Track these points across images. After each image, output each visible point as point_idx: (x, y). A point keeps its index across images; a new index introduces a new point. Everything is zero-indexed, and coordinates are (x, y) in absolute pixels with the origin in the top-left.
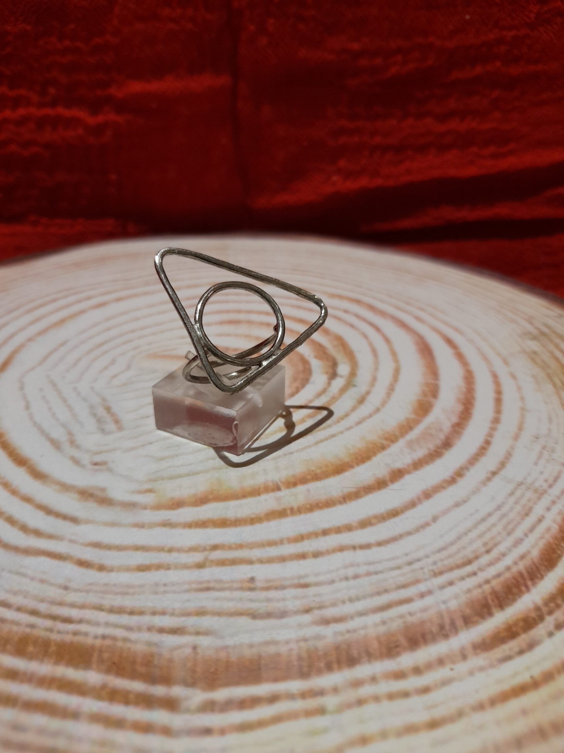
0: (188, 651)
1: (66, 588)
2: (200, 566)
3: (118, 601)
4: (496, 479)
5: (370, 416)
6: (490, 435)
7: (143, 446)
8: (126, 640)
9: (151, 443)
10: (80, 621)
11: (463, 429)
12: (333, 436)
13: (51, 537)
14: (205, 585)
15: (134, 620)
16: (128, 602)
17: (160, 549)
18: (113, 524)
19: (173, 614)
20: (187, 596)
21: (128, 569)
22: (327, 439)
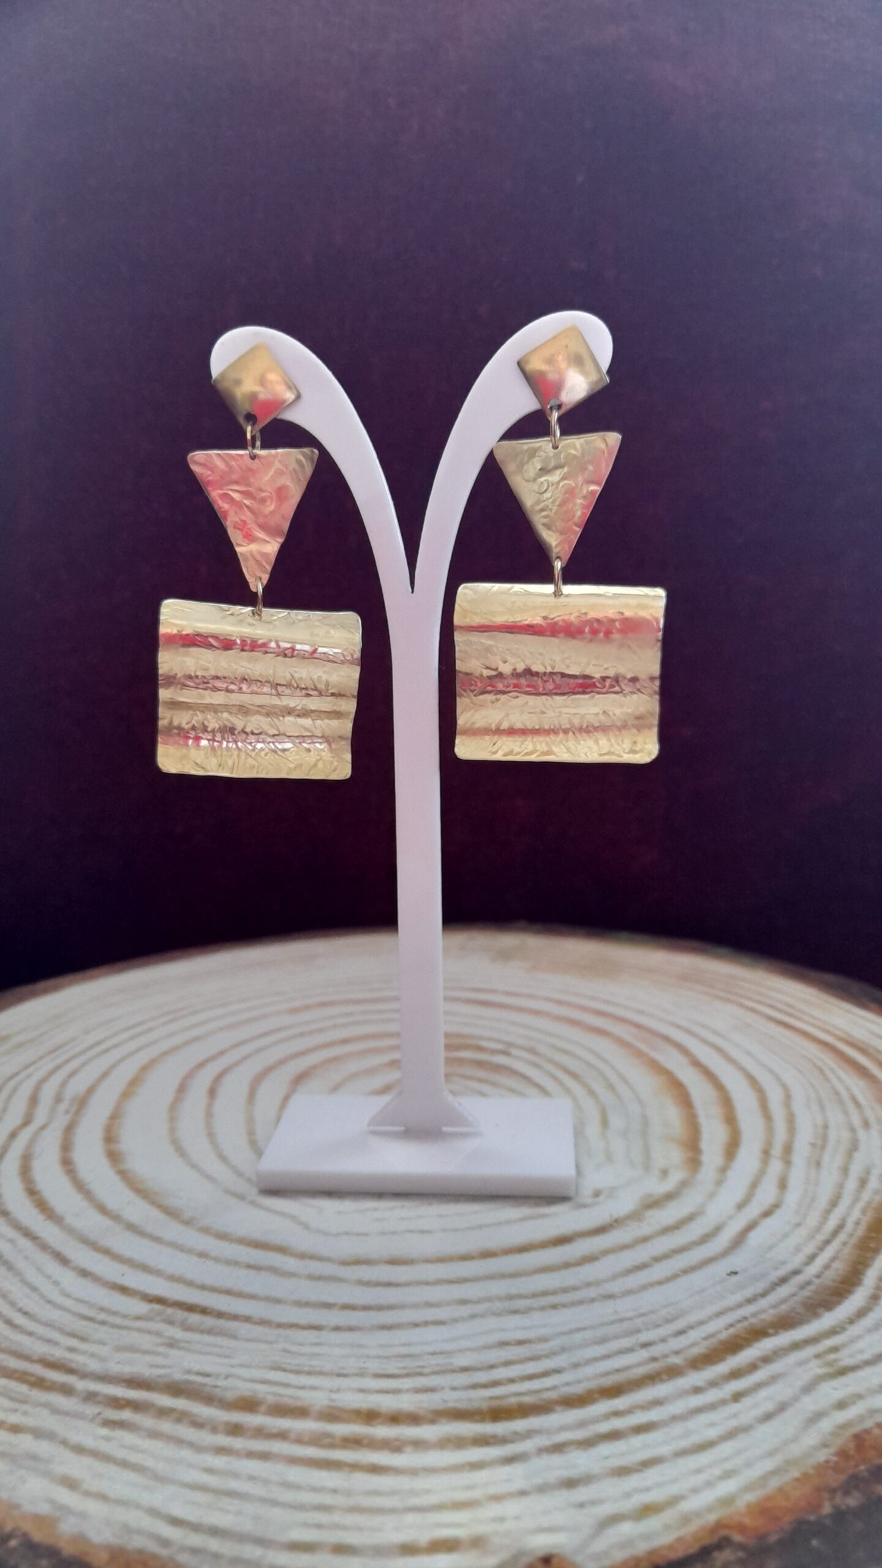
1: (799, 1225)
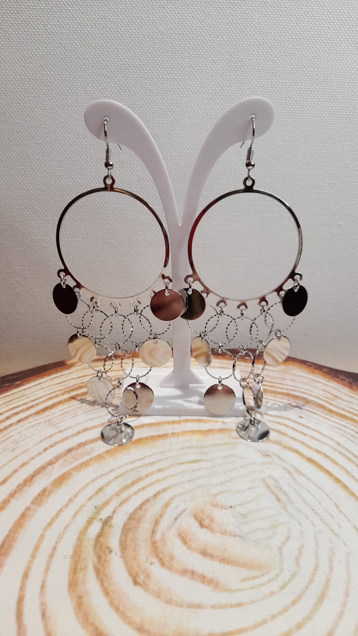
4: (62, 429)
5: (101, 476)
6: (40, 454)
7: (246, 466)
9: (242, 467)
11: (51, 460)
12: (133, 462)
22: (137, 460)
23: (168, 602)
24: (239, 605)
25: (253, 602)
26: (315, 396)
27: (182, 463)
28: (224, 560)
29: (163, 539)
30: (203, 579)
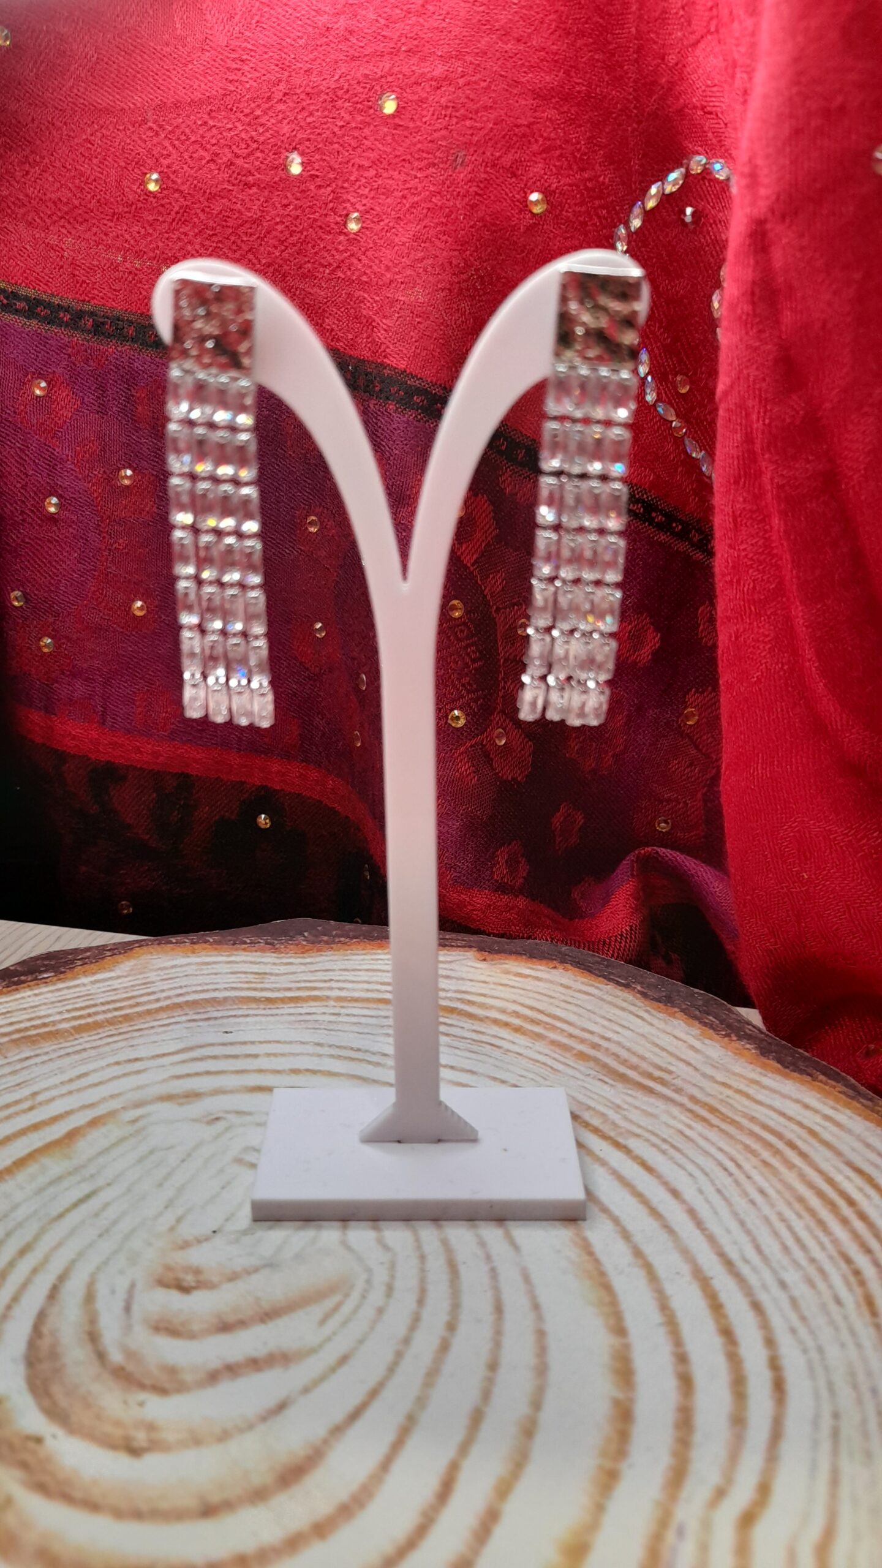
0: (9, 1055)
2: (35, 1094)
3: (84, 1055)
8: (60, 1043)
10: (101, 1038)
13: (184, 1062)
14: (22, 1086)
15: (63, 1052)
16: (77, 1057)
17: (79, 1090)
18: (139, 1088)
19: (36, 1064)
20: (33, 1075)
21: (95, 1071)
23: (224, 1436)
24: (343, 1360)
25: (361, 1342)
26: (226, 989)
27: (61, 1216)
28: (268, 1315)
29: (130, 1354)
30: (255, 1364)
